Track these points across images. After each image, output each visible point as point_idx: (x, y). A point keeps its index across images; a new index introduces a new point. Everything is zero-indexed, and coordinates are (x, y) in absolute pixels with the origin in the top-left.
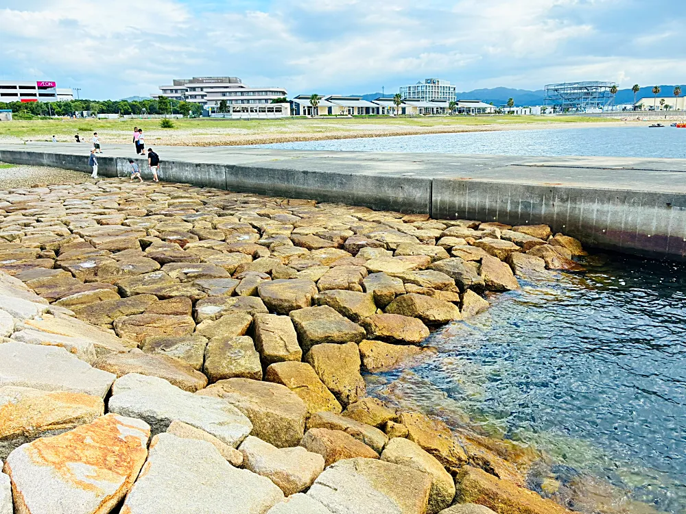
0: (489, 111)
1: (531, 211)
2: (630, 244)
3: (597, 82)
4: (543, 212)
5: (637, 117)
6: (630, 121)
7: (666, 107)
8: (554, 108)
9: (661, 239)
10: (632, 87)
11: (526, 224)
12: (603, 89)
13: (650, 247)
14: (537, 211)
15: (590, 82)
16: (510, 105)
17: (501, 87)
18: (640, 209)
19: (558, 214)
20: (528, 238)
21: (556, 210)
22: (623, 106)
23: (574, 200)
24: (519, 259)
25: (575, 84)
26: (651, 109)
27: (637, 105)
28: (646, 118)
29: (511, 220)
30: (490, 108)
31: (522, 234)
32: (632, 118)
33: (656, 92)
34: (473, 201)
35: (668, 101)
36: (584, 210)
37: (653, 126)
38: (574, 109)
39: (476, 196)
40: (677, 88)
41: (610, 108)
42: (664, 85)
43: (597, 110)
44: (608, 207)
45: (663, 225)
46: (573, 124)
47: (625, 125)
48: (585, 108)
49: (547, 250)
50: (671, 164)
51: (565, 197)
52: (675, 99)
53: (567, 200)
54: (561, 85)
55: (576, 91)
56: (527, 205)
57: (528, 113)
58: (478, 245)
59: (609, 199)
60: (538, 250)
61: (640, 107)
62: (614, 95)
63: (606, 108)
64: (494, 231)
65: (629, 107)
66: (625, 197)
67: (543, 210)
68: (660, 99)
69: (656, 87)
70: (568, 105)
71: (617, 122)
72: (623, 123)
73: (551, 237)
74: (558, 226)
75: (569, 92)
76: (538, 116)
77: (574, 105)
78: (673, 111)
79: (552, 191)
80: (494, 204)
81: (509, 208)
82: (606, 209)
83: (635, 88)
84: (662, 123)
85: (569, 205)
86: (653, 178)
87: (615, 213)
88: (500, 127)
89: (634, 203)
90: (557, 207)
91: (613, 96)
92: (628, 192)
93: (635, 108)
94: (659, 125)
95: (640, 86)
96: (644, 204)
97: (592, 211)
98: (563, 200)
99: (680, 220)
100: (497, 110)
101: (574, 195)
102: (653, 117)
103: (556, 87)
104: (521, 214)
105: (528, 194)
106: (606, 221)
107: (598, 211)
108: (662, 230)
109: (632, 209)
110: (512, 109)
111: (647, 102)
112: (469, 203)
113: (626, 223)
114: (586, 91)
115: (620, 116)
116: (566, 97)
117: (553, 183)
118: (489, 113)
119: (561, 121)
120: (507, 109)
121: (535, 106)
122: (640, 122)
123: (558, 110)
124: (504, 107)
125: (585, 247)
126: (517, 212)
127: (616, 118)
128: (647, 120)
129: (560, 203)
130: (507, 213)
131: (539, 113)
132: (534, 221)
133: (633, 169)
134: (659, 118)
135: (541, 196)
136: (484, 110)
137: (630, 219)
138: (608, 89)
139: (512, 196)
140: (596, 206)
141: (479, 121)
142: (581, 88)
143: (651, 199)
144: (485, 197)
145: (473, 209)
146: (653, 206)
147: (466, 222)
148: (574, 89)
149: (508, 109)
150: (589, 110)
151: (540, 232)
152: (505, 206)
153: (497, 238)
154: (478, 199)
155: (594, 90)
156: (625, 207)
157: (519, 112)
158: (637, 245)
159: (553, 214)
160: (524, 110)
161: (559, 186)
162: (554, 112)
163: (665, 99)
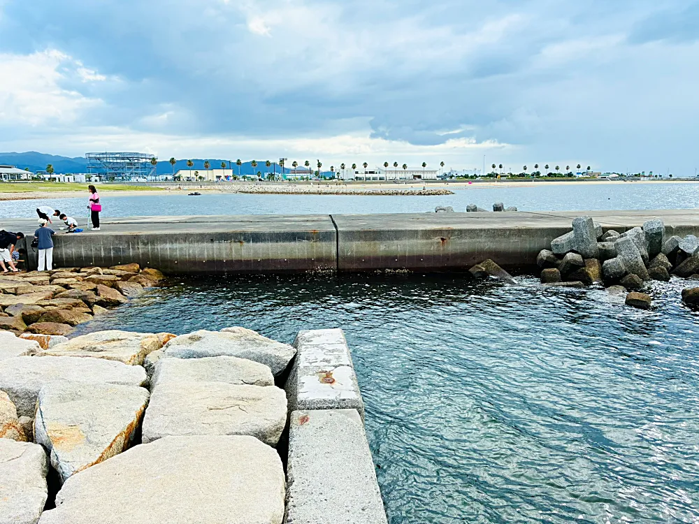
0: (26, 178)
1: (121, 254)
2: (193, 269)
3: (137, 154)
4: (131, 254)
5: (178, 186)
6: (172, 191)
7: (200, 178)
8: (99, 177)
9: (211, 262)
10: (169, 160)
11: (119, 265)
12: (144, 160)
13: (206, 269)
14: (126, 254)
15: (130, 154)
16: (51, 172)
17: (33, 152)
18: (196, 244)
19: (142, 254)
20: (124, 273)
21: (141, 251)
22: (164, 177)
23: (153, 243)
24: (122, 285)
25: (117, 154)
26: (189, 179)
27: (177, 175)
28: (186, 187)
29: (108, 263)
30: (25, 174)
31: (118, 270)
32: (174, 187)
33: (190, 165)
34: (69, 251)
35: (201, 173)
36: (161, 249)
37: (192, 194)
38: (121, 178)
39: (72, 247)
40: (207, 162)
41: (154, 178)
42: (195, 158)
43: (141, 180)
44: (176, 246)
45: (211, 253)
46: (122, 192)
47: (169, 194)
48: (130, 177)
49: (141, 278)
50: (210, 218)
51: (146, 241)
52: (206, 171)
53: (148, 243)
54: (103, 154)
55: (119, 161)
56: (117, 250)
57: (71, 180)
58: (88, 280)
59: (176, 240)
60: (135, 279)
61: (179, 177)
62: (155, 166)
63: (149, 178)
64: (98, 270)
65: (170, 177)
66: (186, 238)
67: (131, 252)
68: (194, 171)
69: (189, 161)
70: (113, 174)
71: (162, 191)
72: (167, 191)
73: (141, 271)
74: (145, 262)
75: (111, 161)
76: (84, 184)
77: (119, 174)
78: (206, 182)
79: (136, 238)
80: (89, 253)
81: (103, 254)
82: (175, 247)
83: (172, 161)
84: (199, 192)
85: (150, 247)
86: (201, 226)
87: (181, 249)
88: (45, 194)
89: (192, 241)
90: (141, 249)
91: (153, 167)
92: (187, 234)
93: (175, 178)
94: (196, 194)
95: (176, 159)
96: (198, 241)
97: (166, 249)
98: (145, 244)
99: (220, 249)
100: (35, 176)
101: (152, 240)
102: (191, 187)
103: (98, 156)
104: (114, 257)
105: (117, 242)
106: (176, 255)
107: (170, 249)
108: (211, 257)
109: (191, 245)
110: (53, 176)
111: (184, 174)
112: (66, 254)
113: (189, 255)
114: (128, 161)
115: (164, 185)
116: (110, 166)
117: (136, 233)
118: (25, 180)
119: (109, 189)
120: (47, 176)
121: (77, 173)
122: (181, 191)
123: (102, 178)
124: (42, 173)
125: (165, 274)
126: (110, 257)
127: (160, 187)
128: (188, 189)
129: (144, 246)
130: (101, 258)
131: (84, 181)
132: (127, 261)
133: (186, 222)
134: (196, 187)
135: (128, 242)
136: (19, 176)
137: (191, 252)
138: (148, 161)
139: (104, 244)
140: (168, 246)
141: (17, 188)
142: (123, 159)
143: (202, 238)
144: (80, 247)
145: (70, 258)
146: (203, 242)
147: (67, 269)
148: (117, 158)
149: (49, 176)
150: (133, 180)
151: (132, 268)
152: (99, 252)
153: (100, 274)
154: (74, 250)
155: (136, 161)
156: (187, 245)
157: (62, 180)
158: (198, 269)
159: (139, 255)
160: (66, 177)
161: (140, 234)
162: (100, 180)
163: (198, 171)
